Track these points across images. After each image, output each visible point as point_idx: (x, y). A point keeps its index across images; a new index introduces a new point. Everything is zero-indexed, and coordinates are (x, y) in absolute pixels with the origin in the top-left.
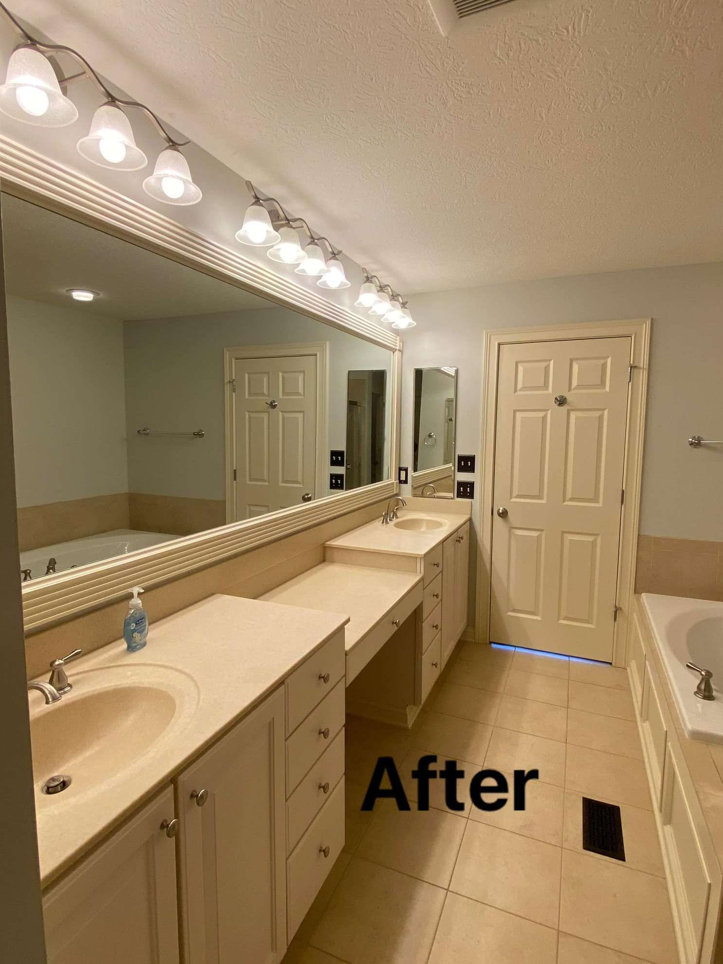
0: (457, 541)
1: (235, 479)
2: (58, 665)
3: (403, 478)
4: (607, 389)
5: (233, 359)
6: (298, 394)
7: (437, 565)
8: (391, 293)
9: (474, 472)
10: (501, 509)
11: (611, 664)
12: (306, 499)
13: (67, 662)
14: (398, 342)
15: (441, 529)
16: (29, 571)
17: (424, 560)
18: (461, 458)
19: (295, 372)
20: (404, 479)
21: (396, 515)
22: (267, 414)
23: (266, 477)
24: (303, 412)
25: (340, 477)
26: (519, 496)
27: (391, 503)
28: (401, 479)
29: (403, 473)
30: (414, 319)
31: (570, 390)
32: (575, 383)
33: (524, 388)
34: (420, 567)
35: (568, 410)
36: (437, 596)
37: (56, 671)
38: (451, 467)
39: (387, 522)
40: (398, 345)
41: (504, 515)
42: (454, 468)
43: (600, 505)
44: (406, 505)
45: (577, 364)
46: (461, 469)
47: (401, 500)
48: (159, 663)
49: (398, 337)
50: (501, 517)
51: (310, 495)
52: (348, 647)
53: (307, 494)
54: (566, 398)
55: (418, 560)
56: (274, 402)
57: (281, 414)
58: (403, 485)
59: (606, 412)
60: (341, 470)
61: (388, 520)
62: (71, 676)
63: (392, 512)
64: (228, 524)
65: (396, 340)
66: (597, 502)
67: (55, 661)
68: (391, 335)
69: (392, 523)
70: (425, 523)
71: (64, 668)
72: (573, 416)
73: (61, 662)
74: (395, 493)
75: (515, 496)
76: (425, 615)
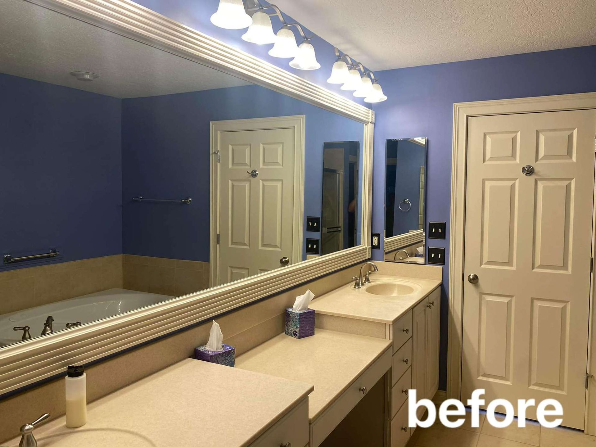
0: (427, 306)
1: (218, 243)
2: (28, 430)
3: (375, 243)
4: (574, 159)
5: (219, 132)
6: (277, 163)
7: (407, 331)
8: (362, 70)
9: (445, 239)
10: (472, 275)
11: (583, 431)
12: (284, 263)
13: (36, 427)
14: (370, 115)
15: (411, 295)
16: (28, 328)
17: (393, 326)
18: (432, 225)
19: (274, 143)
20: (377, 245)
21: (368, 280)
22: (248, 183)
23: (246, 242)
24: (282, 180)
25: (315, 242)
26: (489, 263)
27: (363, 269)
28: (374, 245)
29: (376, 239)
30: (385, 94)
31: (537, 160)
32: (542, 154)
33: (492, 159)
34: (389, 332)
35: (535, 179)
36: (406, 361)
37: (26, 435)
38: (422, 233)
39: (359, 288)
40: (370, 117)
41: (474, 280)
42: (425, 234)
43: (569, 272)
44: (378, 270)
45: (544, 135)
46: (431, 235)
47: (373, 266)
48: (125, 428)
49: (370, 110)
50: (471, 283)
51: (287, 259)
52: (311, 415)
53: (285, 258)
54: (533, 168)
55: (387, 327)
56: (255, 171)
57: (261, 182)
58: (376, 251)
59: (573, 182)
60: (316, 235)
61: (360, 285)
62: (39, 440)
63: (364, 276)
64: (212, 287)
65: (369, 113)
66: (566, 269)
67: (25, 425)
68: (363, 109)
69: (363, 288)
70: (396, 289)
71: (34, 432)
72: (540, 185)
73: (31, 426)
74: (367, 258)
75: (485, 263)
76: (394, 382)
